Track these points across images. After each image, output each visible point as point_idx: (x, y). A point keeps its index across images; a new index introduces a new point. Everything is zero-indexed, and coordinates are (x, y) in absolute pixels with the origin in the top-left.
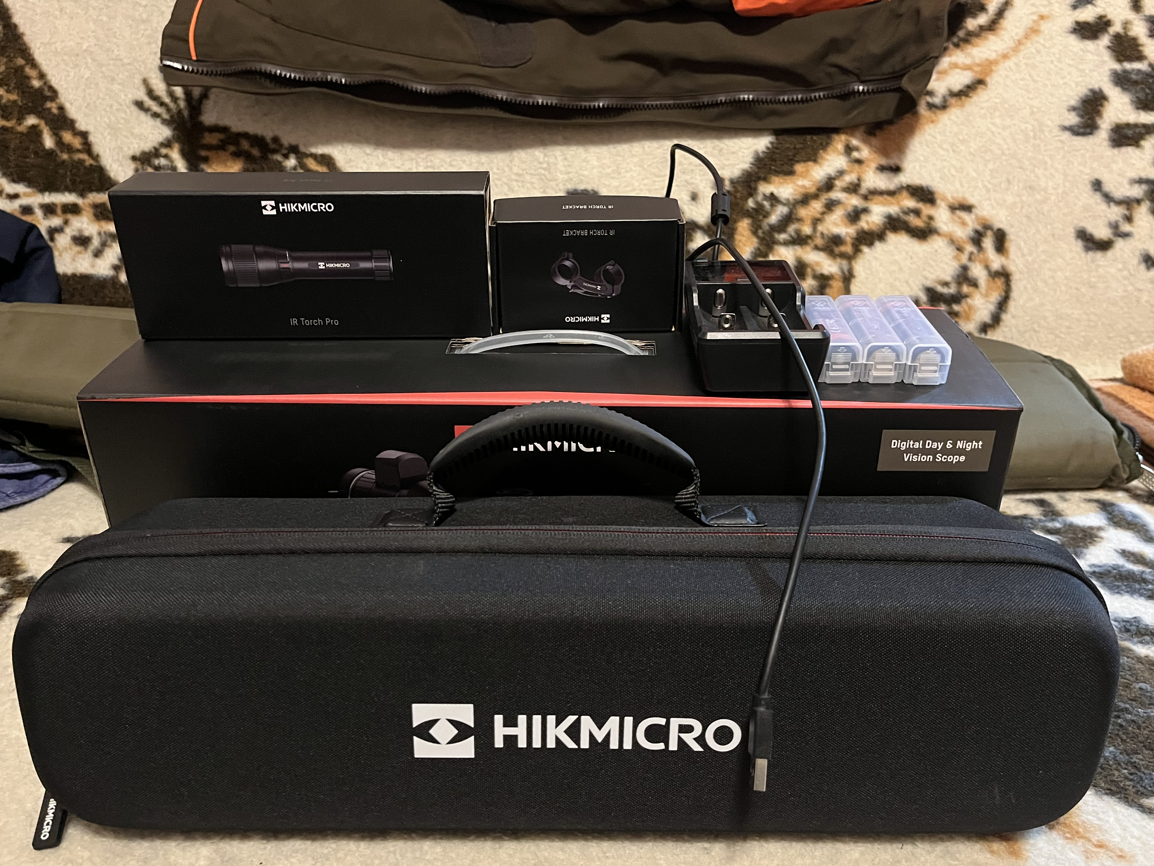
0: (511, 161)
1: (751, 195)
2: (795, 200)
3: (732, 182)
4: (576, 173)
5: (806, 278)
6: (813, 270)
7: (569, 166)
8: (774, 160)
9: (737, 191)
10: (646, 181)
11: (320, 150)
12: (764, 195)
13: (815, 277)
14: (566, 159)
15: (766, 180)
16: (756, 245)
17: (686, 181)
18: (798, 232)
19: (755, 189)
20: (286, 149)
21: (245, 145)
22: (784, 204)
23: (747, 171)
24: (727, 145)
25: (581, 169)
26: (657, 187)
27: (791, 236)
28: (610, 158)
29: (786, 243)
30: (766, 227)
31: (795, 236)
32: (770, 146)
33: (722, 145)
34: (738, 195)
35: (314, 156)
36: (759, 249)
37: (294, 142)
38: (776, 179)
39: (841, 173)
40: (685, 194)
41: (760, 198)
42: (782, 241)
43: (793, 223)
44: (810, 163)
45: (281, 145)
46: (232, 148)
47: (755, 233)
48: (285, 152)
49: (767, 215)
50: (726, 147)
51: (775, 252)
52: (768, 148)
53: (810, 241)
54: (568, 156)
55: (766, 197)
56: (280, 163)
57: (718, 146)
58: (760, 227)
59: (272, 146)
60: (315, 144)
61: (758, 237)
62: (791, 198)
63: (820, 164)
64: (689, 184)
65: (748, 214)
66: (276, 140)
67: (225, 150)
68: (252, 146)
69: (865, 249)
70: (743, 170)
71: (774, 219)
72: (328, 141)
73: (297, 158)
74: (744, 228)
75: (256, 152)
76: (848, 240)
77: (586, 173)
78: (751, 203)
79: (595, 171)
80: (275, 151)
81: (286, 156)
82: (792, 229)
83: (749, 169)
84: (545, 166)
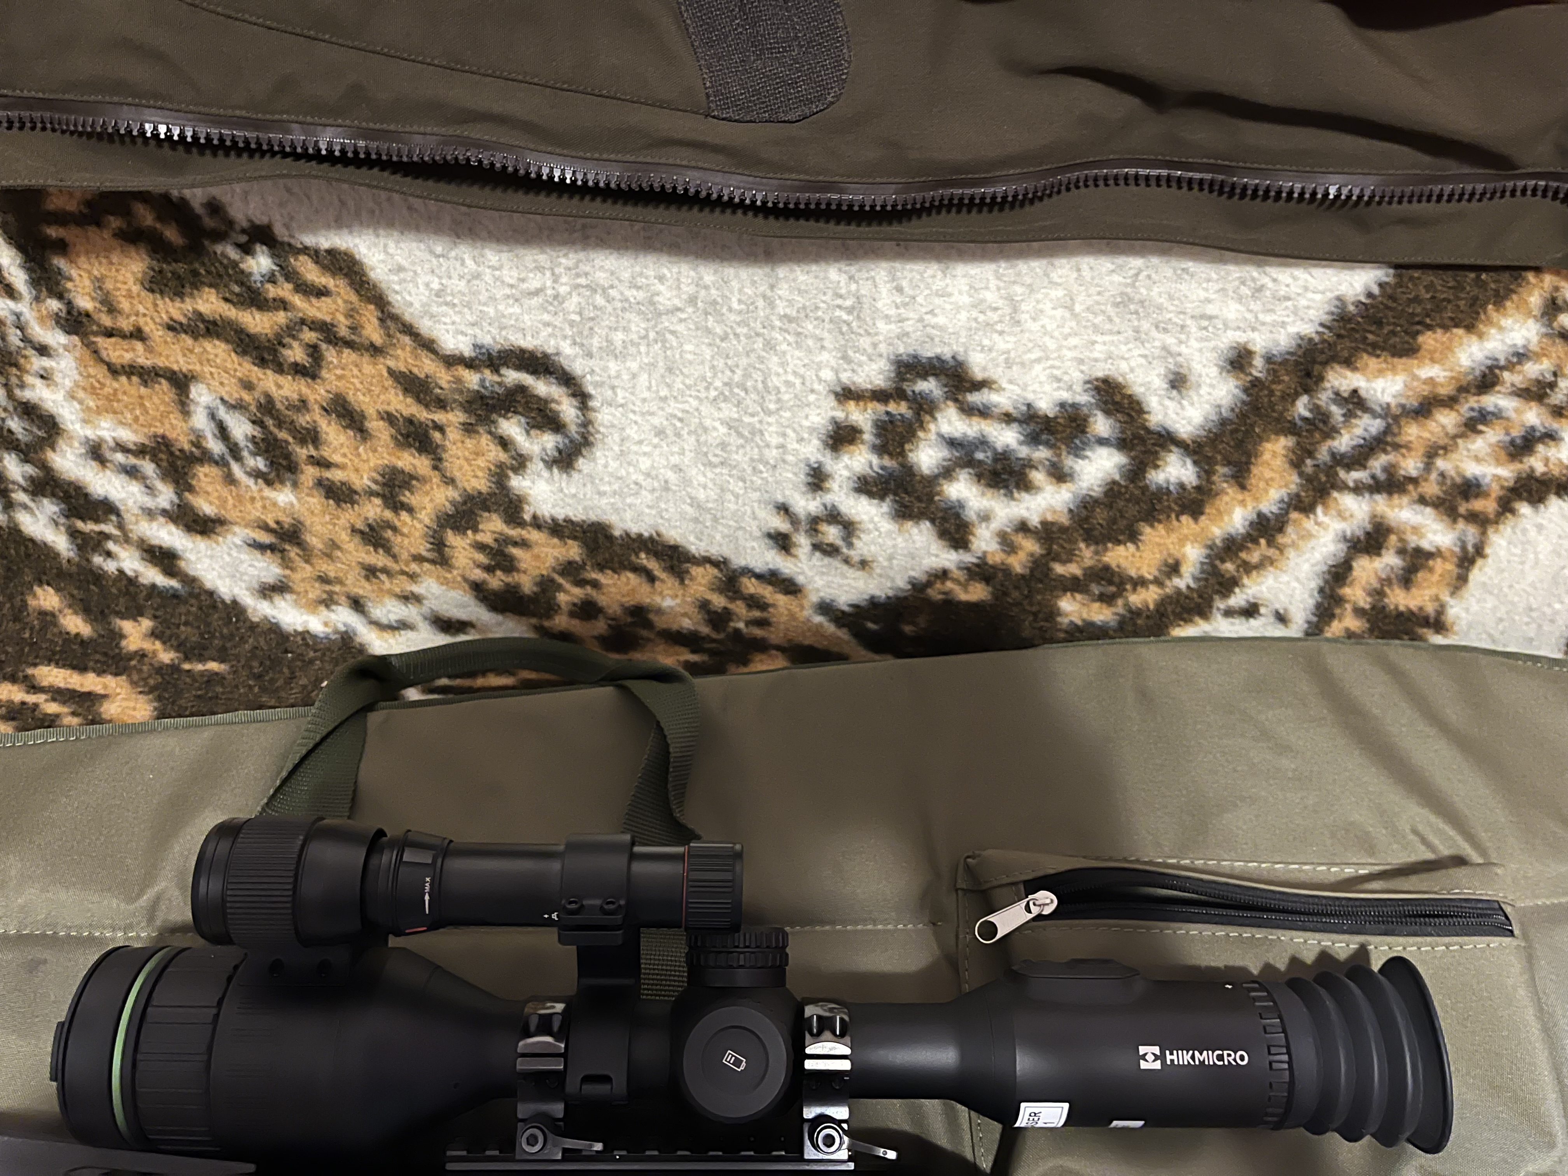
0: (772, 287)
1: (1307, 391)
2: (1403, 406)
3: (1269, 359)
4: (921, 320)
5: (1384, 552)
6: (1401, 540)
7: (905, 305)
8: (1379, 323)
9: (1277, 380)
10: (1073, 341)
11: (326, 240)
12: (1337, 394)
13: (1401, 552)
14: (899, 290)
15: (1349, 363)
16: (1293, 488)
17: (1164, 348)
18: (1390, 470)
19: (1321, 379)
20: (243, 231)
21: (146, 217)
22: (1374, 415)
23: (1311, 340)
24: (1275, 280)
25: (931, 312)
26: (1096, 355)
27: (1373, 477)
28: (999, 289)
29: (1358, 489)
30: (1323, 454)
31: (1382, 476)
32: (1376, 290)
33: (1266, 280)
34: (1278, 388)
35: (315, 255)
36: (1298, 495)
37: (261, 219)
38: (1373, 363)
39: (1521, 356)
40: (1159, 375)
41: (1324, 398)
42: (1351, 484)
43: (1385, 452)
44: (1460, 331)
45: (231, 223)
46: (115, 222)
47: (1296, 464)
48: (243, 239)
49: (1331, 432)
50: (1270, 285)
51: (1331, 503)
52: (1370, 295)
53: (1411, 487)
54: (904, 284)
55: (1338, 398)
56: (235, 264)
57: (1254, 280)
58: (1310, 454)
59: (209, 222)
60: (311, 226)
61: (1301, 474)
62: (1393, 402)
63: (1481, 336)
64: (1169, 353)
65: (1291, 429)
66: (215, 207)
67: (98, 224)
68: (159, 218)
69: (1524, 509)
70: (1301, 338)
71: (1344, 442)
72: (339, 223)
73: (273, 256)
74: (1274, 454)
75: (172, 234)
76: (1496, 491)
77: (941, 320)
78: (1302, 407)
79: (963, 315)
80: (219, 236)
81: (247, 250)
82: (1378, 463)
83: (1317, 339)
84: (848, 303)
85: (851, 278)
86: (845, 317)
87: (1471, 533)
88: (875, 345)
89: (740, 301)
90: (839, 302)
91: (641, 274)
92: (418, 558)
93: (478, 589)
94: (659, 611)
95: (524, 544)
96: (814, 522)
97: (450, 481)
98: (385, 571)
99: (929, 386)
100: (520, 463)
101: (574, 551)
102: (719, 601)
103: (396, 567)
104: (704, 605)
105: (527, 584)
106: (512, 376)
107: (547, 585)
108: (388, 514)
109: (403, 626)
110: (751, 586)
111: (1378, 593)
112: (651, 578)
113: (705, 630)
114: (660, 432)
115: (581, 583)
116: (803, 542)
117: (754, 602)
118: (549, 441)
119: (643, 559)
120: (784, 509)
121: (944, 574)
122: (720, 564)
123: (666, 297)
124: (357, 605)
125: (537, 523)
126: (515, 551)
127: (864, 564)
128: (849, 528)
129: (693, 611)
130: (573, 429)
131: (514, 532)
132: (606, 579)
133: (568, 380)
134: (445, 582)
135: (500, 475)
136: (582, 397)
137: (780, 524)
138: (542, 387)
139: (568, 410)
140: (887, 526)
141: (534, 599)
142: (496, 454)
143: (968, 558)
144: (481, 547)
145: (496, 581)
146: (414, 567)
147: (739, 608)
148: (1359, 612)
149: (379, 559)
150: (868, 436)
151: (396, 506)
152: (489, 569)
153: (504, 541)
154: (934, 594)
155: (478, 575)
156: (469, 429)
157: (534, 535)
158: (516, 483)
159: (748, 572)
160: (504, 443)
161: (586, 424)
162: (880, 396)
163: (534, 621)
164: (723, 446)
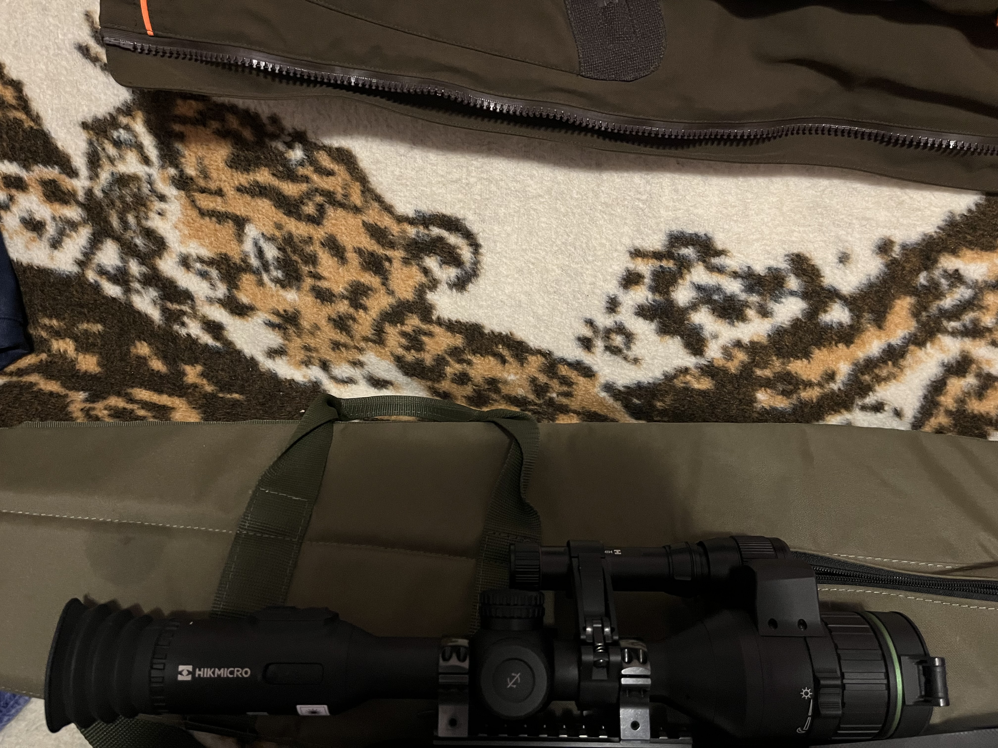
0: (598, 185)
1: (926, 268)
2: (985, 282)
3: (904, 247)
4: (688, 210)
5: (967, 374)
6: (979, 368)
7: (679, 200)
8: (974, 229)
9: (907, 261)
10: (780, 229)
11: (336, 142)
12: (945, 271)
13: (978, 375)
14: (676, 191)
15: (954, 252)
16: (913, 330)
17: (838, 237)
18: (975, 322)
19: (936, 261)
20: (289, 135)
21: (233, 123)
22: (968, 287)
23: (931, 236)
24: (911, 198)
25: (695, 206)
26: (794, 239)
27: (964, 326)
28: (737, 194)
29: (954, 333)
30: (934, 309)
31: (970, 326)
32: (973, 207)
33: (905, 197)
34: (908, 266)
35: (329, 151)
36: (915, 335)
37: (300, 127)
38: (969, 254)
40: (832, 254)
41: (937, 273)
42: (950, 330)
43: (973, 310)
45: (282, 129)
46: (215, 125)
47: (916, 314)
48: (288, 139)
49: (940, 295)
50: (908, 201)
51: (937, 341)
52: (970, 211)
53: (987, 334)
54: (680, 187)
55: (946, 274)
56: (282, 154)
57: (898, 197)
58: (925, 309)
59: (270, 128)
60: (330, 133)
61: (918, 321)
62: (980, 279)
64: (841, 240)
65: (914, 291)
66: (274, 120)
67: (205, 125)
68: (242, 124)
70: (925, 235)
71: (947, 302)
72: (346, 132)
73: (305, 150)
74: (902, 308)
75: (247, 134)
77: (700, 211)
78: (922, 279)
79: (714, 210)
80: (275, 137)
81: (290, 146)
82: (968, 317)
83: (935, 236)
84: (644, 197)
85: (648, 182)
86: (641, 206)
88: (658, 224)
89: (578, 193)
90: (639, 196)
91: (520, 173)
92: (366, 339)
93: (399, 361)
94: (505, 382)
95: (430, 334)
96: (608, 333)
97: (391, 293)
98: (345, 346)
99: (689, 252)
100: (434, 284)
101: (459, 341)
102: (543, 379)
103: (352, 343)
104: (533, 381)
105: (428, 359)
106: (436, 231)
107: (440, 361)
108: (352, 310)
109: (350, 381)
110: (564, 370)
111: (961, 401)
112: (504, 361)
113: (531, 397)
114: (520, 271)
115: (460, 361)
116: (599, 344)
117: (565, 381)
118: (452, 272)
119: (501, 349)
120: (590, 323)
121: (686, 371)
122: (546, 355)
123: (533, 188)
124: (325, 366)
125: (440, 322)
126: (425, 339)
127: (636, 361)
128: (629, 337)
129: (526, 384)
130: (468, 265)
131: (424, 327)
132: (476, 360)
133: (468, 236)
134: (380, 355)
135: (421, 291)
136: (475, 246)
137: (587, 332)
138: (453, 239)
139: (466, 253)
140: (654, 337)
141: (432, 369)
142: (420, 278)
143: (703, 362)
144: (404, 334)
145: (410, 357)
146: (363, 344)
147: (555, 384)
148: (949, 413)
149: (342, 338)
150: (647, 281)
151: (357, 305)
152: (407, 349)
153: (419, 332)
154: (678, 383)
155: (400, 351)
156: (406, 262)
157: (437, 329)
158: (431, 297)
159: (563, 361)
160: (426, 271)
161: (476, 263)
162: (657, 256)
163: (429, 383)
164: (557, 281)
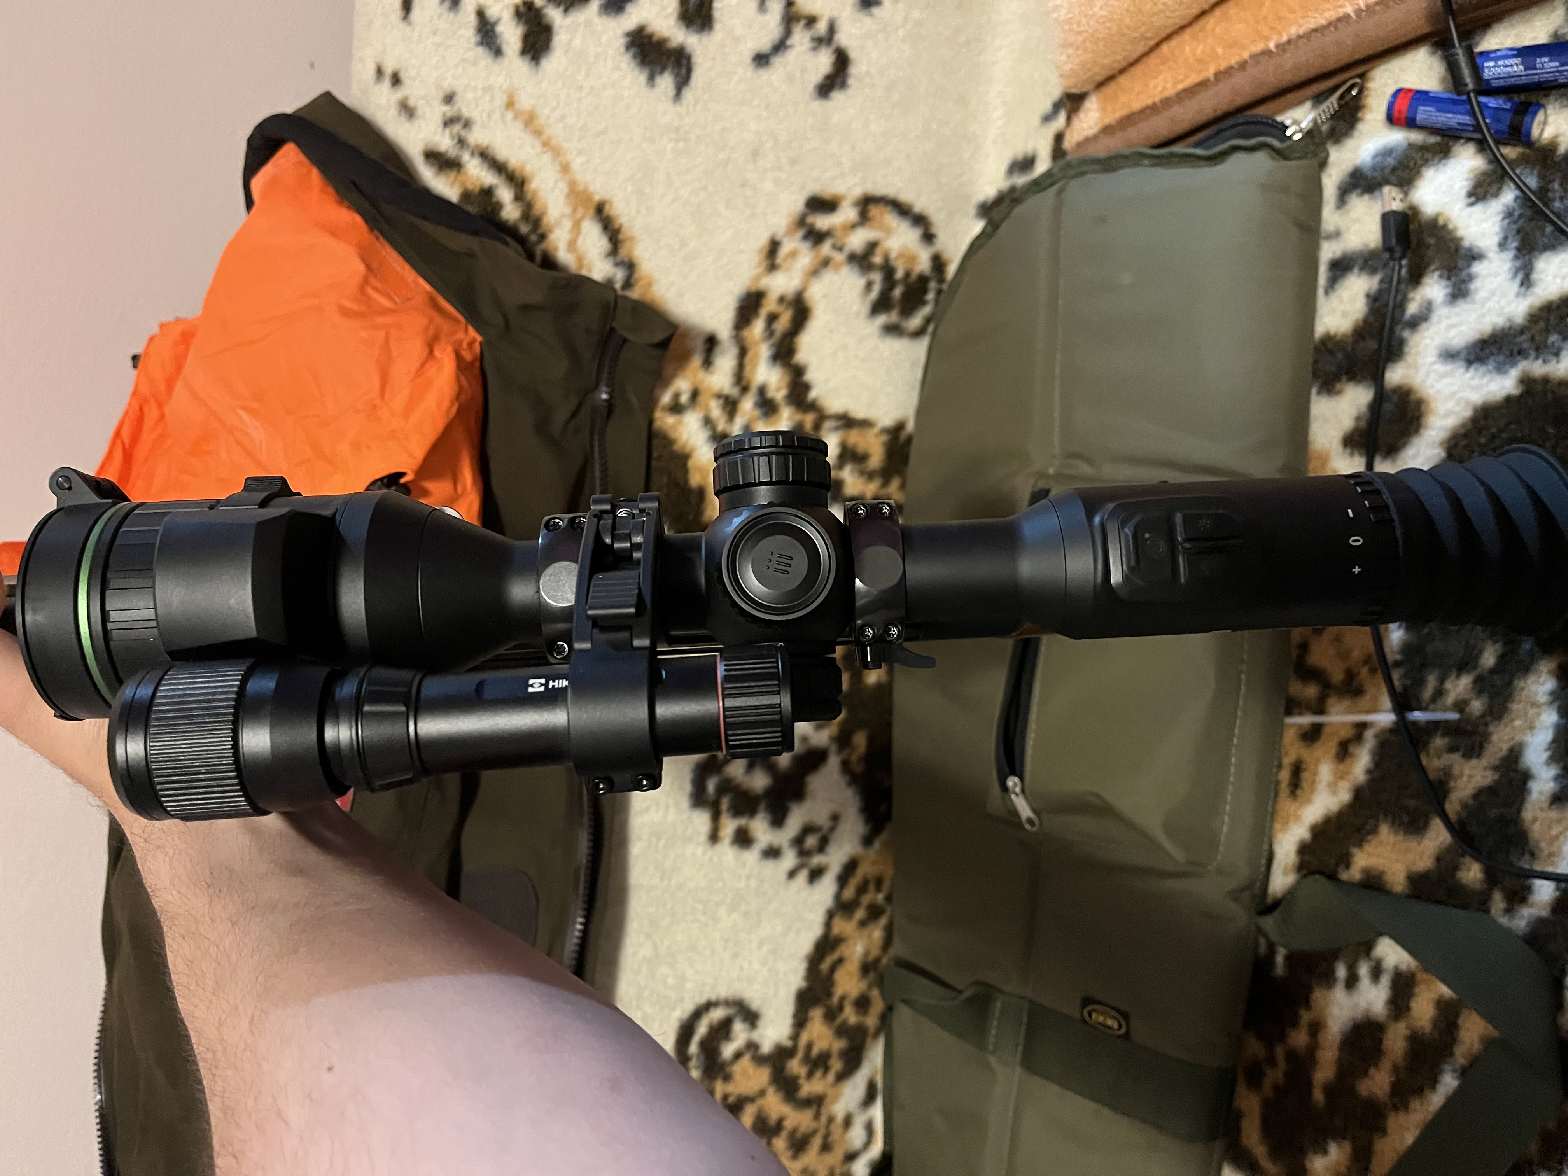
44: (691, 463)
63: (692, 450)
69: (813, 394)
76: (799, 417)
85: (639, 839)
86: (663, 841)
87: (828, 424)
88: (682, 822)
89: (651, 906)
90: (653, 846)
91: (632, 967)
92: (817, 1116)
93: (843, 1076)
94: (866, 954)
95: (809, 1046)
96: (803, 853)
97: (762, 1093)
98: (826, 1136)
99: (711, 786)
100: (752, 1046)
101: (817, 1014)
102: (860, 914)
103: (822, 1131)
104: (863, 924)
105: (839, 1045)
106: (693, 1048)
107: (842, 1031)
108: (784, 1134)
109: (869, 1128)
110: (849, 893)
112: (840, 961)
113: (883, 921)
115: (841, 1008)
116: (817, 860)
117: (862, 889)
118: (738, 1027)
119: (825, 966)
120: (792, 874)
121: (845, 765)
122: (830, 916)
124: (851, 1157)
125: (795, 1037)
126: (815, 1051)
127: (835, 818)
128: (807, 830)
129: (865, 932)
130: (730, 1011)
131: (800, 1054)
133: (698, 1014)
134: (836, 1099)
135: (760, 1060)
136: (709, 1006)
137: (803, 876)
138: (702, 1029)
139: (717, 1014)
140: (808, 804)
141: (851, 1039)
142: (746, 1061)
143: (833, 748)
144: (810, 1075)
145: (836, 1065)
146: (823, 1119)
147: (866, 899)
149: (817, 1142)
150: (742, 821)
152: (827, 1069)
153: (807, 1059)
154: (859, 768)
155: (831, 1077)
156: (727, 1078)
157: (804, 1039)
158: (766, 1048)
159: (838, 897)
160: (738, 1055)
161: (727, 1003)
162: (716, 818)
163: (869, 1040)
